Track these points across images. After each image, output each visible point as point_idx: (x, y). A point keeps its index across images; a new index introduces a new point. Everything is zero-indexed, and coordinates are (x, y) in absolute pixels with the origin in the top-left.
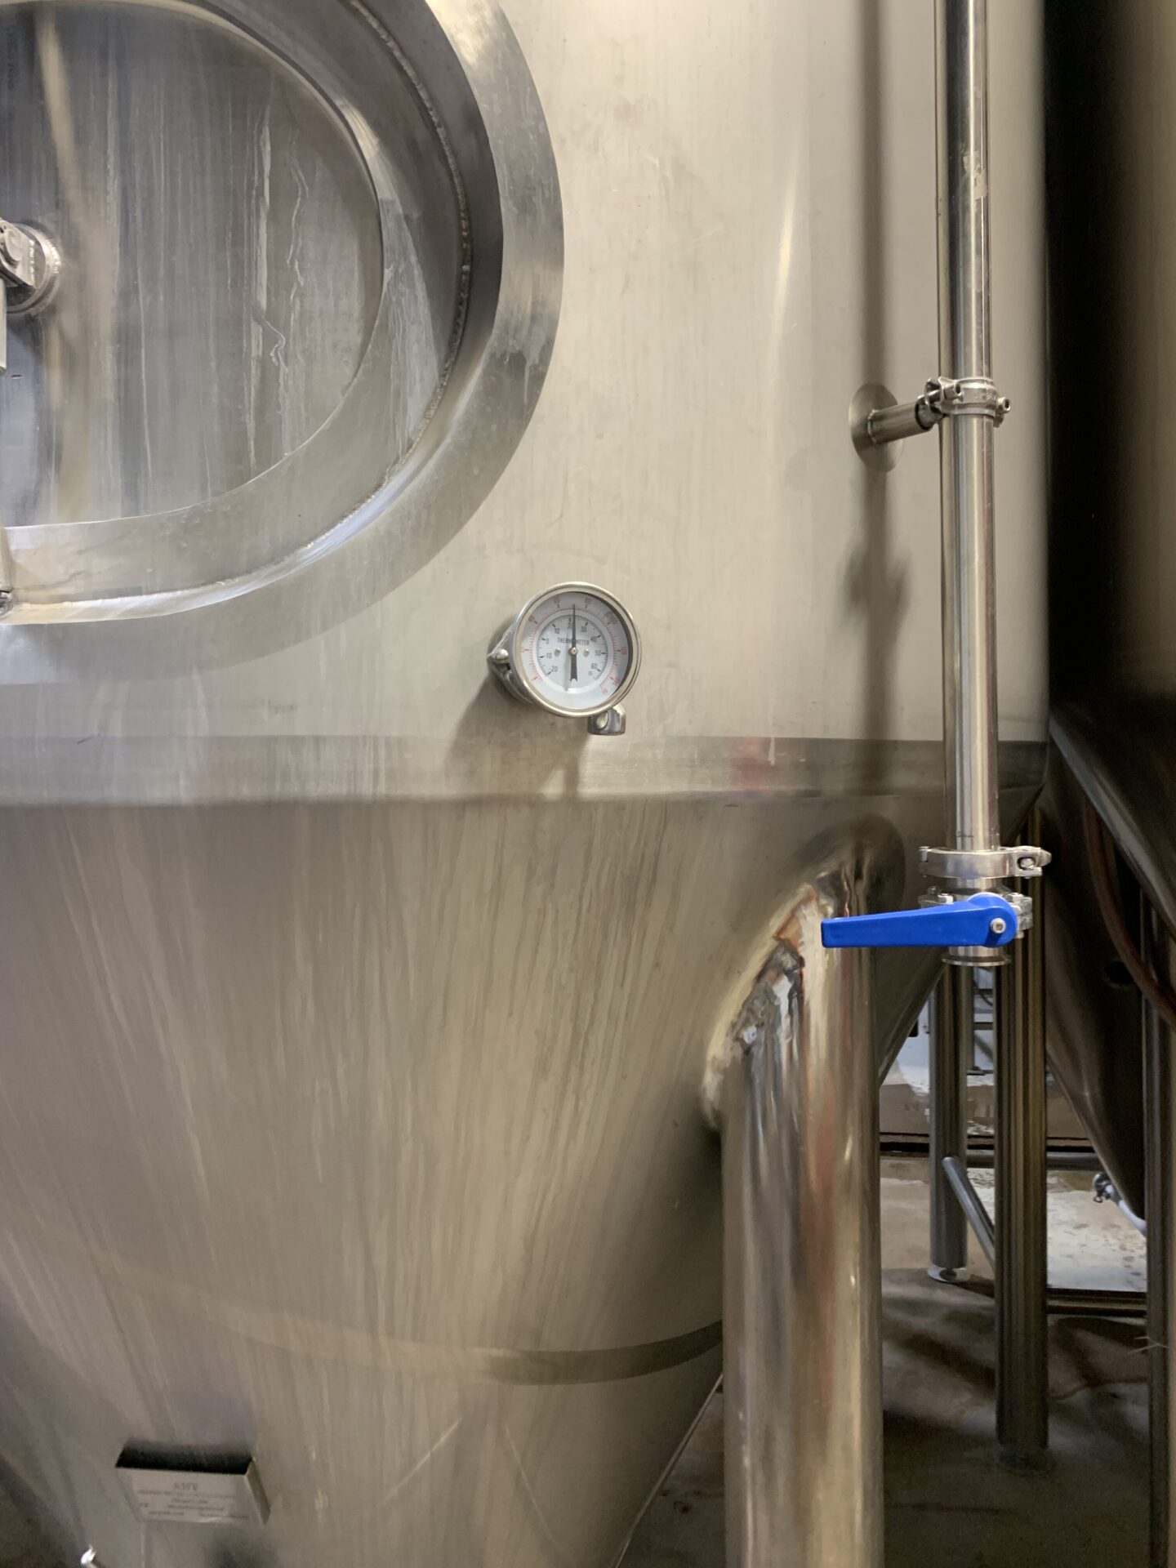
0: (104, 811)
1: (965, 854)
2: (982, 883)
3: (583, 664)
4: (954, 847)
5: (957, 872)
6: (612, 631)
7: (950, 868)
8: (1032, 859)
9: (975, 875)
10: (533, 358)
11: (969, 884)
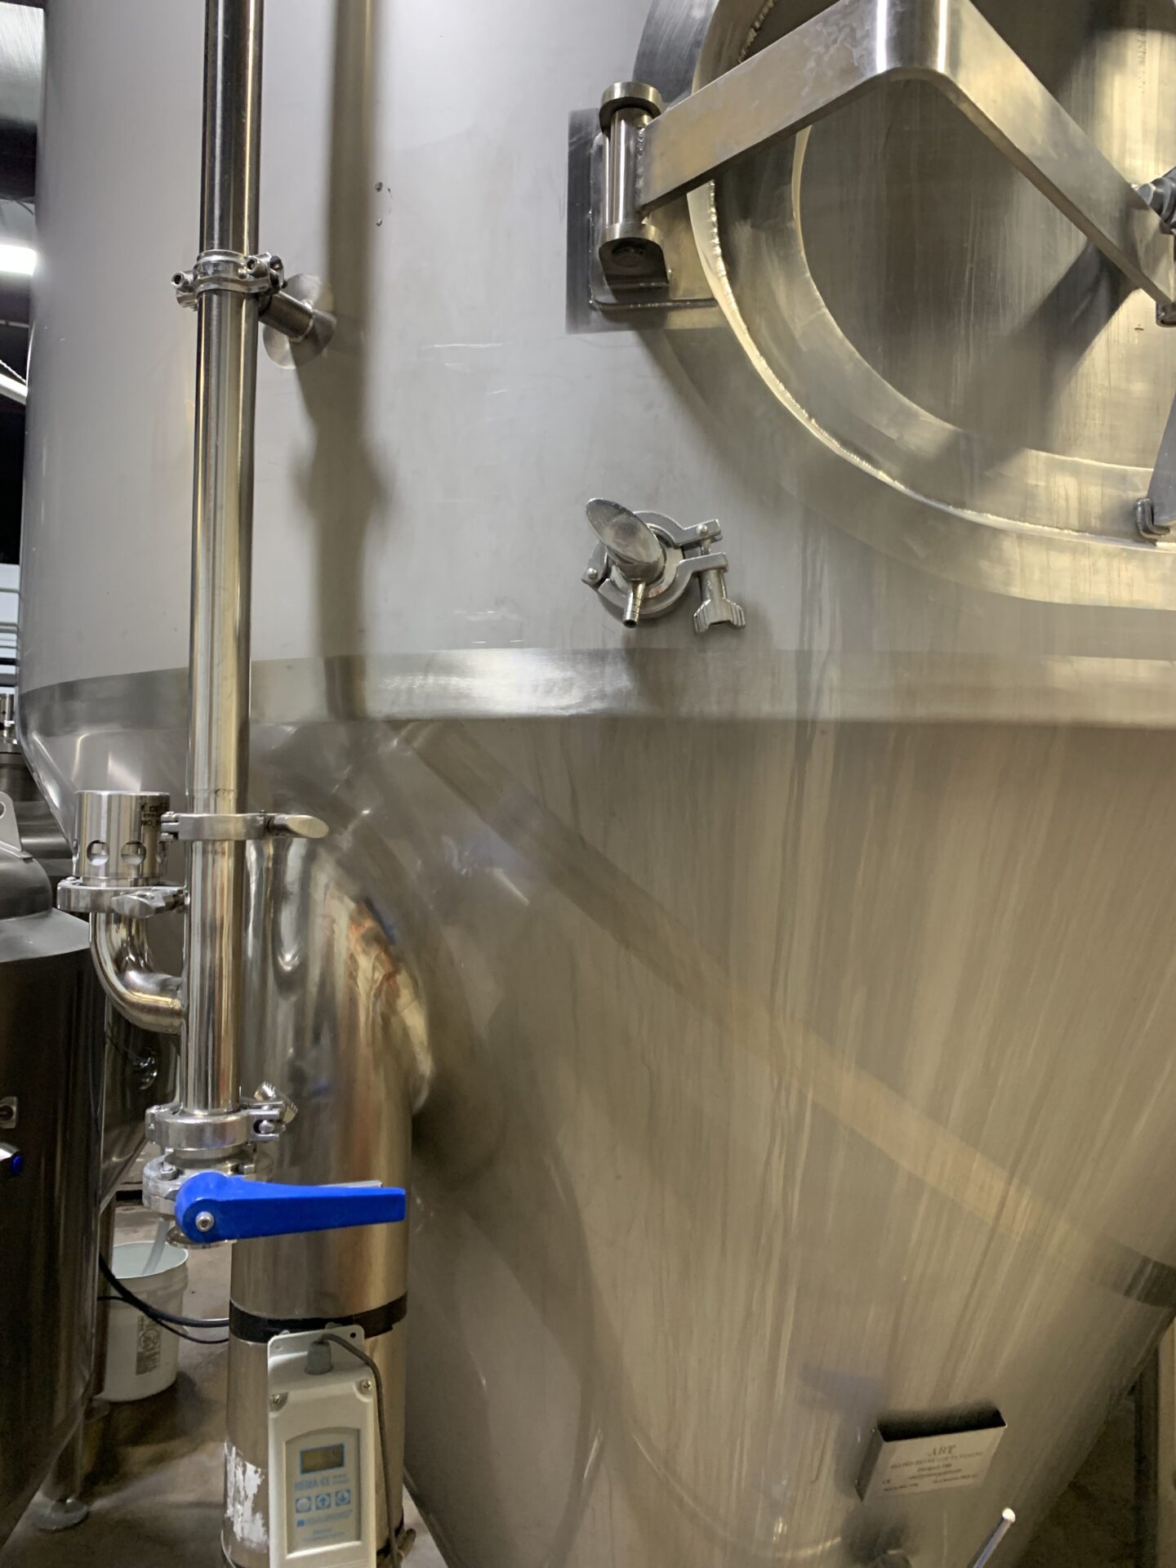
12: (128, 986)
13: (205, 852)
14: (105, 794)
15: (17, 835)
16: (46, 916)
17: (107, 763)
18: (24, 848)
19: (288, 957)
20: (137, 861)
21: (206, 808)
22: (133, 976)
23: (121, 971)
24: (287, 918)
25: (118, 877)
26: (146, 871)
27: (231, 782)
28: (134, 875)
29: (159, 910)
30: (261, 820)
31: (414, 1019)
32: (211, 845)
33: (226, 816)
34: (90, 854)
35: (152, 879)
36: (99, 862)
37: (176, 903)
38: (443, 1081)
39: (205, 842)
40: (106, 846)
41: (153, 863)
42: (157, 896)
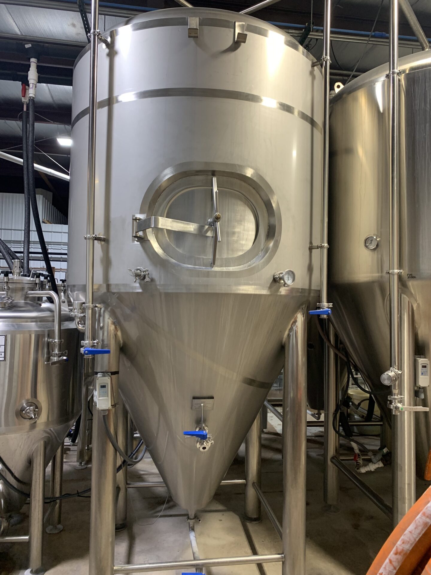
0: (231, 294)
1: (323, 304)
2: (325, 308)
3: (289, 278)
4: (322, 303)
5: (322, 306)
6: (292, 275)
7: (321, 305)
8: (331, 305)
9: (324, 306)
10: (279, 240)
11: (323, 308)
12: (79, 326)
13: (88, 310)
14: (76, 302)
15: (68, 306)
16: (73, 322)
17: (79, 296)
18: (69, 309)
19: (101, 325)
20: (80, 310)
21: (88, 304)
22: (80, 325)
23: (78, 324)
24: (101, 319)
25: (78, 312)
26: (82, 312)
27: (91, 301)
28: (80, 312)
29: (82, 317)
30: (95, 305)
31: (119, 333)
32: (89, 308)
33: (91, 305)
34: (75, 310)
35: (82, 313)
36: (76, 311)
37: (85, 316)
38: (124, 343)
39: (88, 308)
40: (77, 309)
41: (83, 311)
42: (82, 315)
